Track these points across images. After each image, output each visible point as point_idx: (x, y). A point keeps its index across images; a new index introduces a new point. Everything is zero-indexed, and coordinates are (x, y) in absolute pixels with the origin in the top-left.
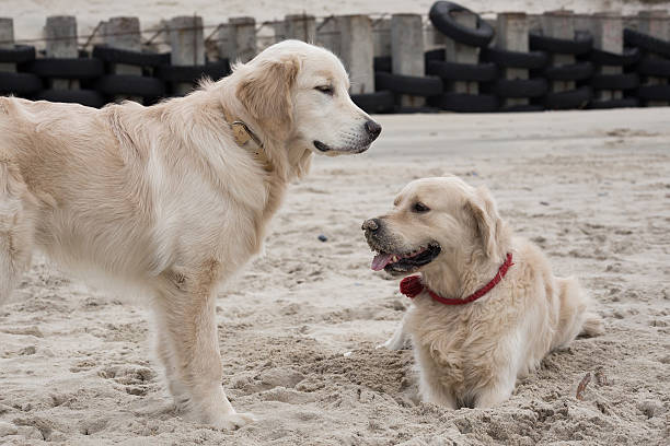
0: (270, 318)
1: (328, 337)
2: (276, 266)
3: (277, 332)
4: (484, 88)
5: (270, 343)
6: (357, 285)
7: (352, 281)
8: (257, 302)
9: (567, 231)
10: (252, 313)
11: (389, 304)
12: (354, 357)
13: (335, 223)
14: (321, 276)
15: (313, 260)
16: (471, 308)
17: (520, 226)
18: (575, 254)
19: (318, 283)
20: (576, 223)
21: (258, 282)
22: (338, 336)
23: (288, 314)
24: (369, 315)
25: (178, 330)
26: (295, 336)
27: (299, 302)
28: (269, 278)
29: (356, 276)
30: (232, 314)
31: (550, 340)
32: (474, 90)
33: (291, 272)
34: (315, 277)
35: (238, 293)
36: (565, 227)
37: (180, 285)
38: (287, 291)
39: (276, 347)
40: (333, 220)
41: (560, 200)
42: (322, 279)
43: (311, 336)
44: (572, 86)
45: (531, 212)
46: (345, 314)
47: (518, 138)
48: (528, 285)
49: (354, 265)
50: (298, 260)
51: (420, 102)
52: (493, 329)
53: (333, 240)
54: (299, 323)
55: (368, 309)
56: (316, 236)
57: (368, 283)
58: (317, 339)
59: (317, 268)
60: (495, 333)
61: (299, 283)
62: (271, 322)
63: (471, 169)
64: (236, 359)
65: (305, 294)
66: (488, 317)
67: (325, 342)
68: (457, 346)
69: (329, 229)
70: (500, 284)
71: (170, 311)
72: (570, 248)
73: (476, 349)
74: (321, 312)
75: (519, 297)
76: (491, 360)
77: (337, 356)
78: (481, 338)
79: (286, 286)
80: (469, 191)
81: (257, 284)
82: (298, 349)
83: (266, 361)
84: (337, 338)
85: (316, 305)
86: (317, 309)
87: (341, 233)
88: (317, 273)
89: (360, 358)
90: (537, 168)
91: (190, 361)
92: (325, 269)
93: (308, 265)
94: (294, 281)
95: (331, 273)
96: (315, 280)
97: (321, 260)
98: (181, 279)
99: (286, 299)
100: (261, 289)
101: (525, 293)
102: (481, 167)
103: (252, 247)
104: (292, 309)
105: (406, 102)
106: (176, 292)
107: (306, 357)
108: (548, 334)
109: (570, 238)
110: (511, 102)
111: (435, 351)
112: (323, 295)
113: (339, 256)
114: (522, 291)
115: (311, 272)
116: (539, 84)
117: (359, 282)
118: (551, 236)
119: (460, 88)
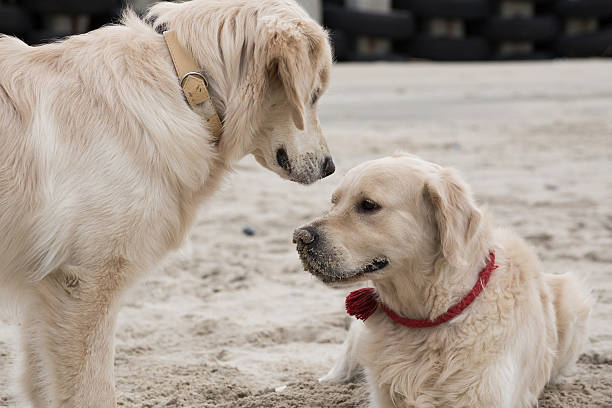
0: (176, 339)
1: (255, 365)
2: (185, 269)
3: (186, 358)
4: (472, 27)
5: (176, 372)
6: (294, 295)
7: (288, 290)
8: (158, 317)
9: (582, 226)
10: (151, 333)
11: (338, 322)
12: (290, 393)
13: (264, 211)
14: (246, 282)
15: (236, 260)
16: (444, 333)
17: (517, 218)
18: (592, 257)
19: (243, 292)
20: (595, 215)
21: (160, 290)
22: (268, 365)
23: (200, 334)
24: (311, 337)
25: (61, 349)
26: (211, 364)
27: (216, 318)
28: (175, 286)
29: (293, 284)
30: (124, 334)
31: (550, 365)
32: (457, 31)
33: (205, 277)
34: (237, 284)
35: (132, 305)
36: (580, 220)
37: (70, 290)
38: (199, 302)
39: (184, 379)
40: (263, 207)
41: (573, 183)
42: (246, 287)
43: (232, 364)
44: (592, 26)
45: (532, 198)
46: (278, 335)
47: (517, 98)
48: (518, 293)
49: (291, 268)
50: (216, 261)
51: (382, 46)
52: (476, 358)
53: (264, 234)
54: (216, 346)
55: (309, 328)
56: (239, 227)
57: (310, 293)
58: (240, 368)
59: (241, 272)
60: (478, 363)
61: (216, 291)
62: (178, 345)
63: (449, 140)
64: (128, 395)
65: (224, 306)
66: (466, 343)
67: (251, 372)
68: (430, 383)
69: (257, 219)
70: (482, 295)
71: (54, 324)
72: (587, 249)
73: (453, 387)
74: (245, 332)
75: (507, 310)
76: (474, 399)
77: (267, 391)
78: (459, 371)
79: (198, 295)
80: (430, 170)
81: (160, 292)
82: (213, 382)
83: (170, 398)
84: (267, 367)
85: (240, 322)
86: (240, 327)
87: (274, 224)
88: (241, 279)
89: (299, 394)
90: (542, 138)
91: (74, 395)
92: (252, 273)
93: (227, 267)
94: (209, 290)
95: (259, 279)
96: (239, 288)
97: (246, 262)
98: (72, 283)
99: (198, 313)
100: (165, 300)
101: (516, 304)
102: (464, 137)
103: (171, 241)
104: (206, 328)
105: (363, 46)
106: (64, 298)
107: (224, 392)
108: (546, 358)
109: (587, 235)
110: (507, 49)
111: (396, 394)
112: (249, 308)
113: (271, 256)
114: (511, 302)
115: (232, 276)
116: (546, 24)
117: (298, 291)
118: (560, 232)
119: (438, 29)
